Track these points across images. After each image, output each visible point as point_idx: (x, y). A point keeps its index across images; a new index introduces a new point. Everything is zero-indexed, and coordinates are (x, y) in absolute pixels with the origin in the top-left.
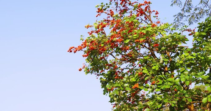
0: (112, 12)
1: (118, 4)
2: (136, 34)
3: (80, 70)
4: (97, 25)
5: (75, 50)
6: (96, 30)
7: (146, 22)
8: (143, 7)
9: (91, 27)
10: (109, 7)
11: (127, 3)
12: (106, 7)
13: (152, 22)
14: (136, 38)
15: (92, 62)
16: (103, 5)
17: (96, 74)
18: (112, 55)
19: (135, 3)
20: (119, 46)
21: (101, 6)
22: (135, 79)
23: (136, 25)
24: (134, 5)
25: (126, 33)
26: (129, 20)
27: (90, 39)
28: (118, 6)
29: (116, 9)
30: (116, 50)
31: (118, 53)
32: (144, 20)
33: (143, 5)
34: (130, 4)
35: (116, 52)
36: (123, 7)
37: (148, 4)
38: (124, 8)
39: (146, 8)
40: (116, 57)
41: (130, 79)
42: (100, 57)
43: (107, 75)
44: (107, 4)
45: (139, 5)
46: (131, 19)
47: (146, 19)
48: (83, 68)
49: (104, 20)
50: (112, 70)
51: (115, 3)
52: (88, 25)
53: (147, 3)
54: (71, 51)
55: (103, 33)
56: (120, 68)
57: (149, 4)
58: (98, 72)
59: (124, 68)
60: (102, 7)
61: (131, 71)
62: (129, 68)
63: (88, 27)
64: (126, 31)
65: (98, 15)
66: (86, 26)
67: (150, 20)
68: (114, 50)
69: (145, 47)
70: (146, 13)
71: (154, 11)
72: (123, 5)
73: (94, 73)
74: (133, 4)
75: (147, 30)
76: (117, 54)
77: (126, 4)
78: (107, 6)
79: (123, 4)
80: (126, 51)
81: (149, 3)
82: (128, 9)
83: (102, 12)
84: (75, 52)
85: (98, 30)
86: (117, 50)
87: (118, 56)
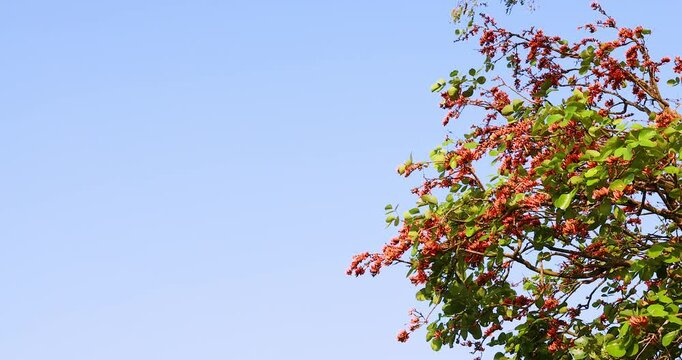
0: (499, 96)
1: (518, 61)
2: (594, 165)
3: (403, 338)
4: (441, 158)
5: (373, 264)
6: (441, 176)
7: (642, 110)
8: (619, 55)
9: (420, 166)
10: (481, 80)
11: (553, 53)
12: (471, 84)
13: (666, 105)
14: (596, 180)
15: (449, 300)
16: (461, 79)
17: (470, 344)
18: (521, 261)
19: (584, 42)
20: (542, 221)
21: (450, 82)
22: (621, 348)
23: (592, 129)
24: (579, 52)
25: (556, 169)
26: (559, 117)
27: (418, 215)
28: (523, 68)
29: (517, 82)
30: (536, 237)
31: (545, 250)
32: (632, 101)
33: (617, 45)
34: (565, 52)
35: (538, 247)
36: (541, 66)
37: (634, 37)
38: (545, 71)
39: (629, 55)
40: (538, 267)
41: (601, 347)
42: (477, 273)
43: (517, 341)
44: (472, 72)
45: (598, 50)
46: (566, 112)
47: (642, 96)
48: (412, 329)
49: (474, 130)
50: (536, 318)
51: (508, 59)
52: (407, 161)
53: (630, 35)
54: (360, 272)
55: (471, 182)
56: (564, 309)
57: (640, 36)
58: (477, 335)
59: (580, 306)
60: (458, 85)
61: (611, 312)
62: (605, 299)
63: (408, 171)
64: (554, 163)
65: (451, 115)
66: (402, 168)
67: (657, 98)
68: (526, 241)
69: (644, 211)
70: (637, 72)
71: (668, 61)
72: (538, 63)
73: (461, 339)
74: (576, 48)
75: (634, 144)
76: (541, 254)
77: (548, 57)
78: (476, 77)
79: (539, 57)
80: (586, 235)
81: (640, 33)
82: (563, 72)
83: (463, 103)
84: (375, 271)
85: (447, 173)
86: (540, 238)
87: (548, 259)
